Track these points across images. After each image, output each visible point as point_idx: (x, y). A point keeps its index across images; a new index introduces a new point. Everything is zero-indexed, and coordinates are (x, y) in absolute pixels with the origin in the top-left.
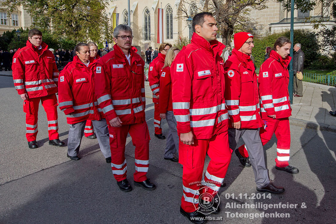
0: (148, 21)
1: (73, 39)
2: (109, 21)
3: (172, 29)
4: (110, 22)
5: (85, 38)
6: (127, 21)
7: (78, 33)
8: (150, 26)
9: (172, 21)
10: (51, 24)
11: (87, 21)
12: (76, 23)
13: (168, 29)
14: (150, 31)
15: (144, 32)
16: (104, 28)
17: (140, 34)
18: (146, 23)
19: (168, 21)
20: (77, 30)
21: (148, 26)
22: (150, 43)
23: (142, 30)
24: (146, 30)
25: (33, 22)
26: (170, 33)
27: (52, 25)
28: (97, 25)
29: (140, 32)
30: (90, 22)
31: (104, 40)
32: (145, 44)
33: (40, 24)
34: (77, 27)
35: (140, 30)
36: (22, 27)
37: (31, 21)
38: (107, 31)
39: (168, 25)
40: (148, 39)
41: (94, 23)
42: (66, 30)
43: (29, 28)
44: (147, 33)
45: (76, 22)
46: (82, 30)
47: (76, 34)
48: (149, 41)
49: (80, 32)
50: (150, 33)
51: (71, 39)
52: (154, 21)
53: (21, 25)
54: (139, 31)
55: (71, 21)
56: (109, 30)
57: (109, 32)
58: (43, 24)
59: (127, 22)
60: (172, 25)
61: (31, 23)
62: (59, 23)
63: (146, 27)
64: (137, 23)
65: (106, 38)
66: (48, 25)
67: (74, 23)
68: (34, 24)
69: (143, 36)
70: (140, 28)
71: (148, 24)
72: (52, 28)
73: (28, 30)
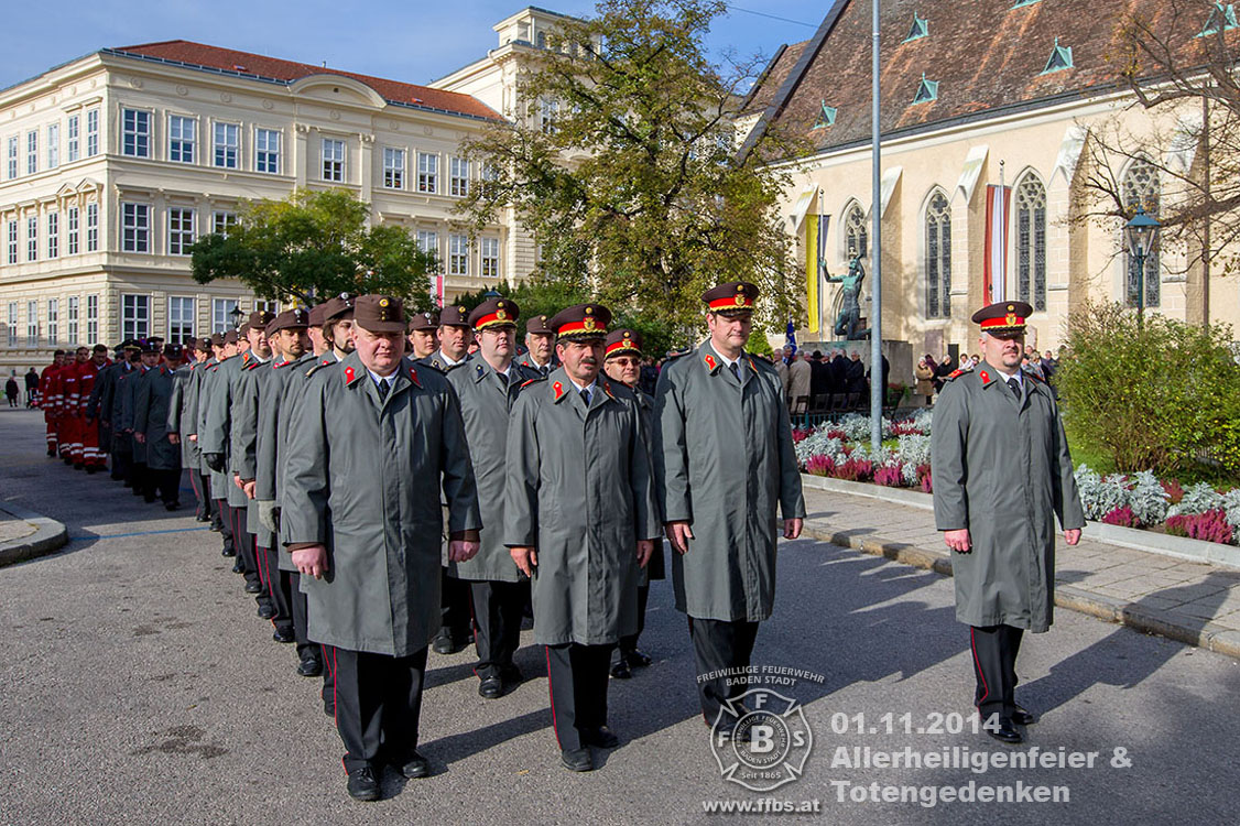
0: (940, 241)
1: (661, 313)
2: (790, 244)
3: (1041, 270)
4: (793, 248)
5: (703, 312)
6: (857, 242)
7: (678, 296)
8: (947, 262)
9: (1041, 237)
10: (594, 266)
11: (714, 247)
12: (674, 260)
13: (1024, 272)
14: (948, 281)
15: (924, 284)
16: (772, 273)
17: (905, 295)
18: (933, 250)
19: (1024, 238)
20: (677, 285)
21: (940, 263)
22: (949, 330)
23: (915, 276)
24: (933, 277)
25: (541, 260)
26: (1032, 286)
27: (596, 270)
28: (745, 261)
29: (909, 286)
30: (724, 251)
31: (769, 318)
32: (927, 333)
33: (560, 266)
34: (678, 272)
35: (906, 278)
36: (505, 280)
37: (536, 257)
38: (783, 285)
39: (1024, 254)
40: (941, 312)
41: (735, 256)
42: (640, 283)
43: (526, 283)
44: (935, 290)
45: (676, 255)
46: (695, 282)
47: (672, 298)
48: (943, 321)
49: (685, 291)
50: (948, 289)
51: (652, 317)
52: (966, 240)
53: (504, 273)
54: (903, 282)
55: (658, 250)
56: (791, 280)
57: (792, 288)
58: (568, 266)
59: (858, 247)
60: (1041, 252)
61: (533, 265)
62: (619, 260)
63: (932, 265)
64: (898, 251)
65: (776, 312)
66: (584, 268)
67: (667, 259)
68: (542, 266)
69: (918, 302)
70: (907, 271)
71: (940, 253)
72: (595, 281)
73: (522, 287)
